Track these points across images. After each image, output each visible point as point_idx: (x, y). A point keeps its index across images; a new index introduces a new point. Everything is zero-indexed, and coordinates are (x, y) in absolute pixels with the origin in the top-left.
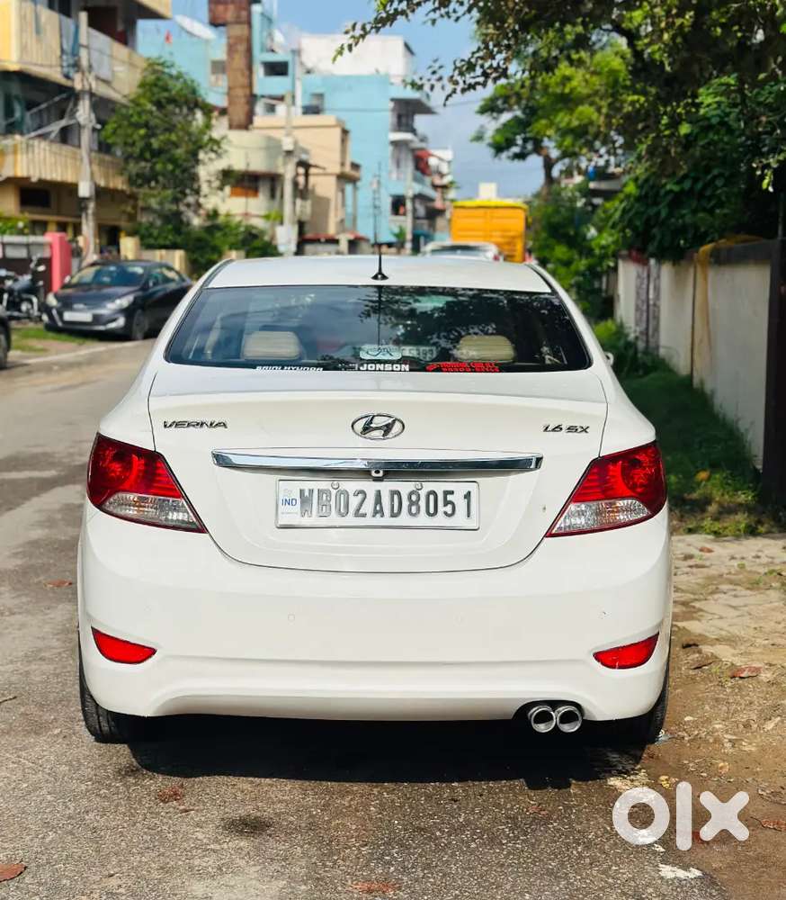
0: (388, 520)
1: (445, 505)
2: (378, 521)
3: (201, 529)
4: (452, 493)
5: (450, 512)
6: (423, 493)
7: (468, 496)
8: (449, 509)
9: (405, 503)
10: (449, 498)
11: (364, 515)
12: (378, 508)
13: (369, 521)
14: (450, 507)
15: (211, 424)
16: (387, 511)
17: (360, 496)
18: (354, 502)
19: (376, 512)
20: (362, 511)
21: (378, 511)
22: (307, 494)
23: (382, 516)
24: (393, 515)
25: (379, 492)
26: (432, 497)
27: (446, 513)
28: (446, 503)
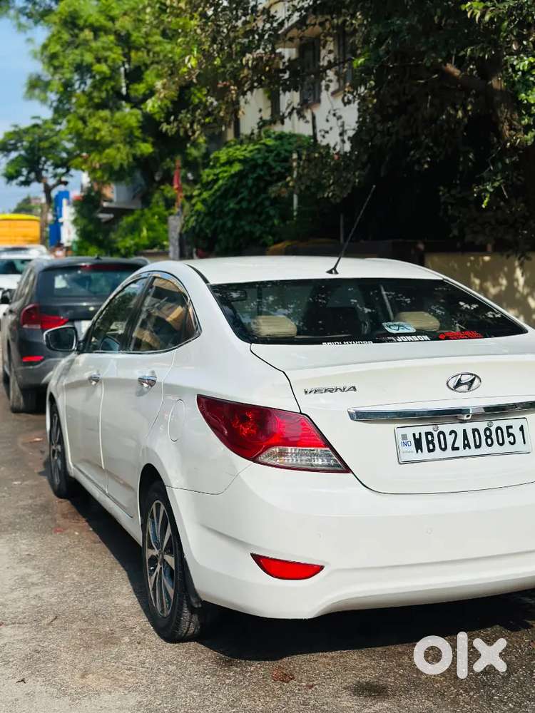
0: (473, 451)
1: (509, 437)
2: (467, 452)
3: (347, 470)
4: (511, 427)
5: (512, 441)
6: (493, 429)
7: (521, 429)
8: (511, 439)
9: (483, 438)
10: (510, 431)
11: (458, 449)
12: (466, 442)
13: (462, 452)
14: (512, 437)
15: (344, 389)
16: (472, 444)
17: (453, 434)
18: (450, 439)
19: (465, 446)
20: (456, 446)
21: (466, 445)
22: (417, 437)
23: (470, 448)
24: (477, 447)
25: (464, 431)
26: (499, 431)
27: (510, 442)
28: (509, 435)
